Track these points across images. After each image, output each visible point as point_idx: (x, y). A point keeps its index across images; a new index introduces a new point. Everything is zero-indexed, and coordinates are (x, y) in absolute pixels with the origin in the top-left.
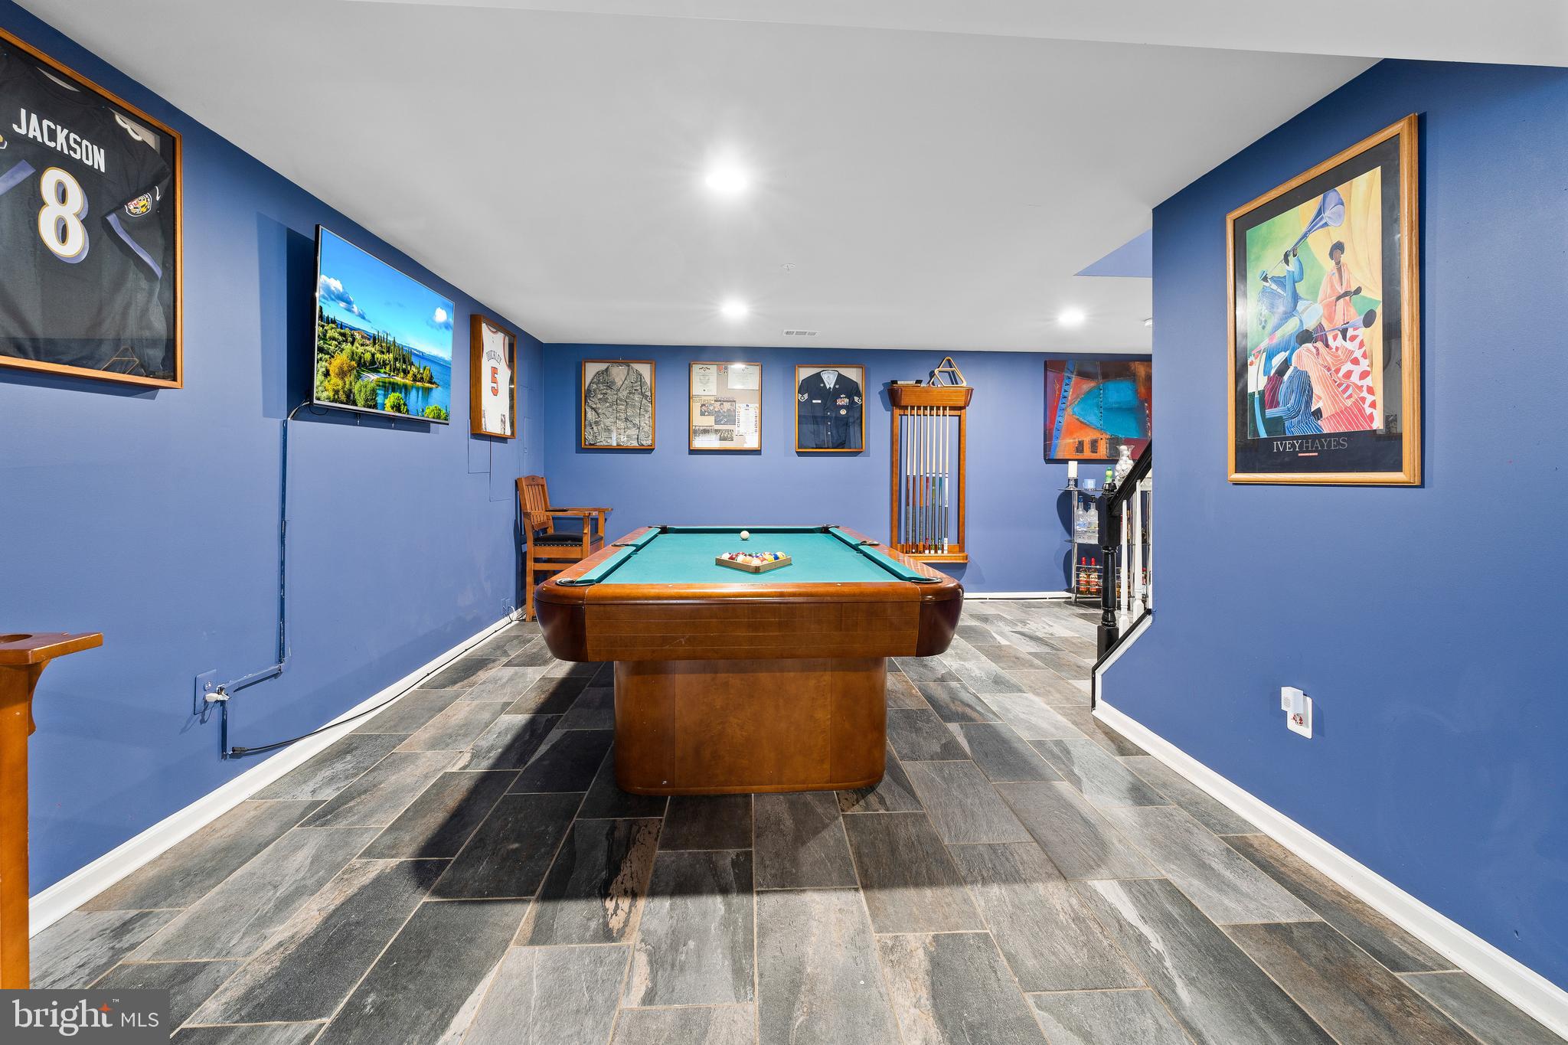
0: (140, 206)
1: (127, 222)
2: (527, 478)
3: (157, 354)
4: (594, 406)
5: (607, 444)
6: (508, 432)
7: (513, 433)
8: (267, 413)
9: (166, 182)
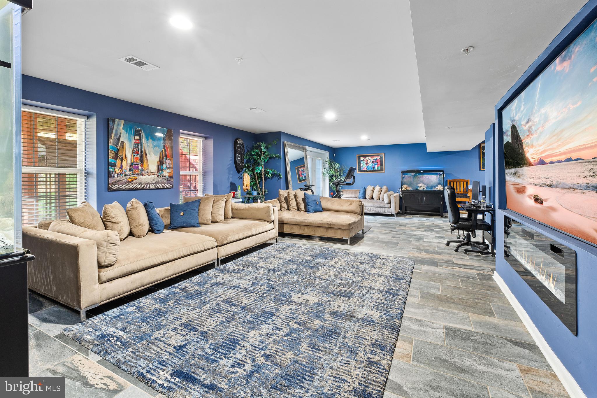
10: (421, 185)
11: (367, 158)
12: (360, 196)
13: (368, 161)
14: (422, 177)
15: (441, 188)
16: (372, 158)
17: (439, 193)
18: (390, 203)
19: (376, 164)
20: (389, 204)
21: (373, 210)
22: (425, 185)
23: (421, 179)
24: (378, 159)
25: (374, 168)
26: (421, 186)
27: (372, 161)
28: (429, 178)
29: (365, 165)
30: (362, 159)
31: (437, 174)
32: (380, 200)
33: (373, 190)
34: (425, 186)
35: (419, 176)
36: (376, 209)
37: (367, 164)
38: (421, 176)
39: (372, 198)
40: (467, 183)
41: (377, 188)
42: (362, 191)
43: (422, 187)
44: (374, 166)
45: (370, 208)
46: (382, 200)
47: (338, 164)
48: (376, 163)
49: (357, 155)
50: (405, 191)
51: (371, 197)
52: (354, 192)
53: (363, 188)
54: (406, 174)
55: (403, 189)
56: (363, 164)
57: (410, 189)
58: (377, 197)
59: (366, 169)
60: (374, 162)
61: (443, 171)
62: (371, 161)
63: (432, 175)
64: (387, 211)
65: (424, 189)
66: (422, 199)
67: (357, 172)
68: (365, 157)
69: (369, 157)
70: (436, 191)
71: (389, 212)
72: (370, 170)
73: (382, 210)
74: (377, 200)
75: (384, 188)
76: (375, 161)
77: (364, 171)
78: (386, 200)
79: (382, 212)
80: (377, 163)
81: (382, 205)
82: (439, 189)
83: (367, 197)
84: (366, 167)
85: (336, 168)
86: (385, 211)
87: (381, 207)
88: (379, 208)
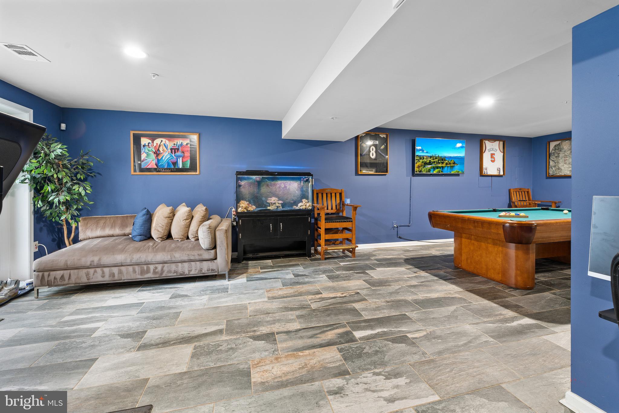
0: (383, 147)
1: (381, 150)
2: (514, 189)
3: (385, 169)
4: (553, 159)
5: (559, 175)
6: (502, 173)
7: (504, 174)
8: (407, 176)
9: (386, 142)
10: (273, 200)
11: (158, 141)
12: (135, 233)
13: (161, 149)
14: (275, 185)
15: (308, 205)
16: (169, 140)
17: (305, 215)
18: (215, 247)
19: (179, 157)
20: (213, 251)
21: (169, 272)
22: (279, 200)
23: (273, 189)
24: (185, 144)
25: (175, 163)
26: (273, 202)
27: (171, 149)
28: (285, 187)
29: (153, 156)
30: (144, 141)
31: (299, 179)
32: (188, 238)
33: (173, 214)
34: (280, 202)
35: (269, 182)
36: (177, 267)
37: (157, 153)
38: (273, 182)
39: (169, 236)
40: (341, 194)
41: (183, 210)
42: (140, 219)
43: (275, 203)
44: (174, 160)
45: (160, 267)
46: (193, 240)
47: (60, 146)
48: (179, 153)
49: (132, 133)
50: (244, 213)
51: (166, 233)
52: (119, 222)
53: (144, 212)
54: (245, 179)
55: (240, 210)
56: (148, 155)
57: (252, 208)
58: (182, 233)
59: (156, 165)
60: (174, 150)
61: (309, 174)
62: (169, 148)
63: (292, 182)
64: (206, 268)
65: (278, 207)
66: (276, 227)
67: (132, 173)
68: (153, 138)
69: (164, 140)
70: (300, 210)
71: (212, 270)
72: (166, 169)
73: (193, 269)
74: (182, 240)
75: (200, 210)
76: (178, 149)
77: (149, 170)
78: (204, 241)
79: (194, 273)
80: (182, 154)
81: (195, 255)
82: (304, 207)
83: (154, 234)
84: (154, 162)
85: (53, 155)
86: (201, 270)
87: (191, 261)
88: (186, 265)
